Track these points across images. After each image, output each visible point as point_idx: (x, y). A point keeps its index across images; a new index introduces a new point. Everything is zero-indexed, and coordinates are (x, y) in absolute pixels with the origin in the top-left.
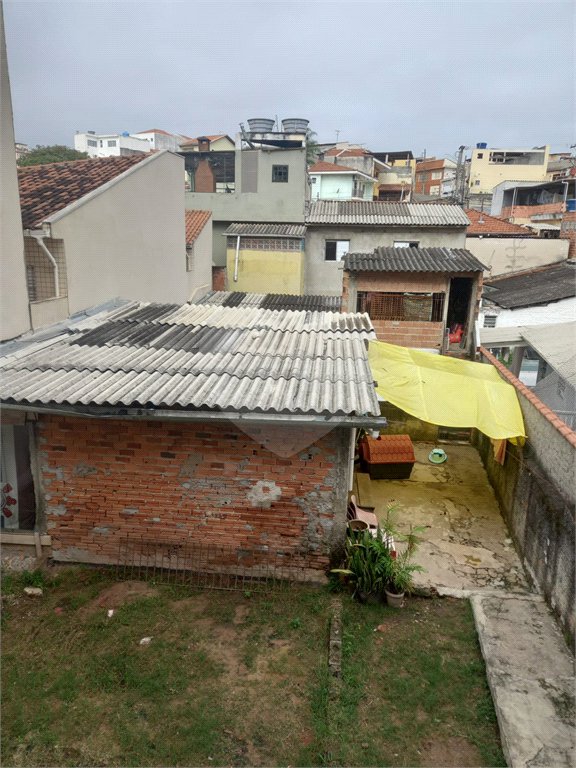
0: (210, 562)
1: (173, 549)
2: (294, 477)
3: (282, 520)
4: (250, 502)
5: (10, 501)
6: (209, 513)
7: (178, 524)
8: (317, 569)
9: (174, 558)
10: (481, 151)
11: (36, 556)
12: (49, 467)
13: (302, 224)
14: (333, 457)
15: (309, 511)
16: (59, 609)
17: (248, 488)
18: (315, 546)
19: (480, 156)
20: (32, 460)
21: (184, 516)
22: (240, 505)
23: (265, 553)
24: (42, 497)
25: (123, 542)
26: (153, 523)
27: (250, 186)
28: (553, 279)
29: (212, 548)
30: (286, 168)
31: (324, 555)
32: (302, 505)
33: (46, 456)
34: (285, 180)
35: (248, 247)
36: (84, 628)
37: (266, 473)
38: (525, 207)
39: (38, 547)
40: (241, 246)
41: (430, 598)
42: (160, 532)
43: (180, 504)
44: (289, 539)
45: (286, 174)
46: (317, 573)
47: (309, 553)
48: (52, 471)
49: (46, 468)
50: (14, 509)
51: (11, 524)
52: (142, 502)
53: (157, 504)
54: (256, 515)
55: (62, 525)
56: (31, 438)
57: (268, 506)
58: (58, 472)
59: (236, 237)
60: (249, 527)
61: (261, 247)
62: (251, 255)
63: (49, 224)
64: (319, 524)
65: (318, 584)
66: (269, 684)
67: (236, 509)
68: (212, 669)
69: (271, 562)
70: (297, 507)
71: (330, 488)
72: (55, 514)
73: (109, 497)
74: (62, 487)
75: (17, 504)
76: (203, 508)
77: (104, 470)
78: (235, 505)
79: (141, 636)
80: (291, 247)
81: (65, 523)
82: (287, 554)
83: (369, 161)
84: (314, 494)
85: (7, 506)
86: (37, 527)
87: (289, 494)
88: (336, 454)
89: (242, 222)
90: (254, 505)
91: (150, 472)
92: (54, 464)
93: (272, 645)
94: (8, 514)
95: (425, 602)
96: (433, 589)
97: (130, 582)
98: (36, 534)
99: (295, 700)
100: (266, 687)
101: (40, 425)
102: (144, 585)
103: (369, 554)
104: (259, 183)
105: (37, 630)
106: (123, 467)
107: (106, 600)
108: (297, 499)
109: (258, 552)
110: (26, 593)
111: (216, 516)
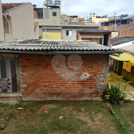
0: (70, 97)
1: (58, 94)
2: (94, 71)
3: (90, 84)
4: (81, 79)
5: (9, 84)
6: (69, 83)
7: (61, 87)
8: (99, 97)
9: (59, 97)
10: (94, 15)
11: (17, 100)
12: (22, 72)
13: (61, 27)
14: (105, 65)
15: (97, 80)
16: (30, 112)
17: (80, 75)
18: (99, 90)
19: (94, 16)
20: (17, 71)
21: (62, 84)
22: (78, 80)
23: (85, 93)
24: (19, 82)
25: (44, 94)
26: (53, 87)
27: (47, 17)
28: (117, 40)
29: (70, 93)
30: (56, 13)
31: (101, 93)
32: (96, 79)
33: (21, 69)
34: (56, 15)
35: (48, 32)
36: (40, 116)
37: (86, 70)
38: (106, 26)
39: (18, 97)
40: (46, 32)
41: (129, 102)
42: (55, 90)
43: (61, 81)
44: (92, 89)
45: (56, 14)
46: (99, 98)
47: (97, 93)
48: (23, 74)
49: (21, 73)
50: (11, 86)
51: (10, 91)
52: (50, 81)
53: (54, 81)
54: (82, 83)
55: (25, 90)
56: (16, 64)
57: (86, 80)
58: (25, 74)
59: (45, 29)
60: (80, 86)
61: (51, 32)
62: (49, 34)
63: (8, 11)
64: (100, 84)
65: (99, 101)
66: (102, 124)
67: (77, 81)
68: (84, 123)
69: (86, 96)
70: (94, 79)
71: (103, 74)
72: (24, 87)
73: (40, 80)
74: (26, 78)
75: (11, 85)
76: (67, 82)
77: (39, 72)
78: (77, 80)
79: (59, 116)
80: (59, 32)
81: (27, 89)
82: (91, 93)
83: (69, 17)
84: (99, 75)
85: (8, 86)
86: (17, 91)
87: (92, 76)
88: (105, 64)
89: (45, 26)
90: (82, 80)
91: (52, 72)
92: (23, 71)
93: (96, 115)
94: (9, 88)
95: (128, 103)
96: (130, 100)
97: (48, 104)
98: (18, 93)
99: (112, 128)
100: (102, 125)
101: (19, 60)
102: (52, 105)
103: (115, 90)
104: (49, 16)
105: (26, 118)
106: (44, 71)
107: (42, 109)
108: (94, 77)
109: (83, 93)
110: (19, 109)
111: (71, 84)
